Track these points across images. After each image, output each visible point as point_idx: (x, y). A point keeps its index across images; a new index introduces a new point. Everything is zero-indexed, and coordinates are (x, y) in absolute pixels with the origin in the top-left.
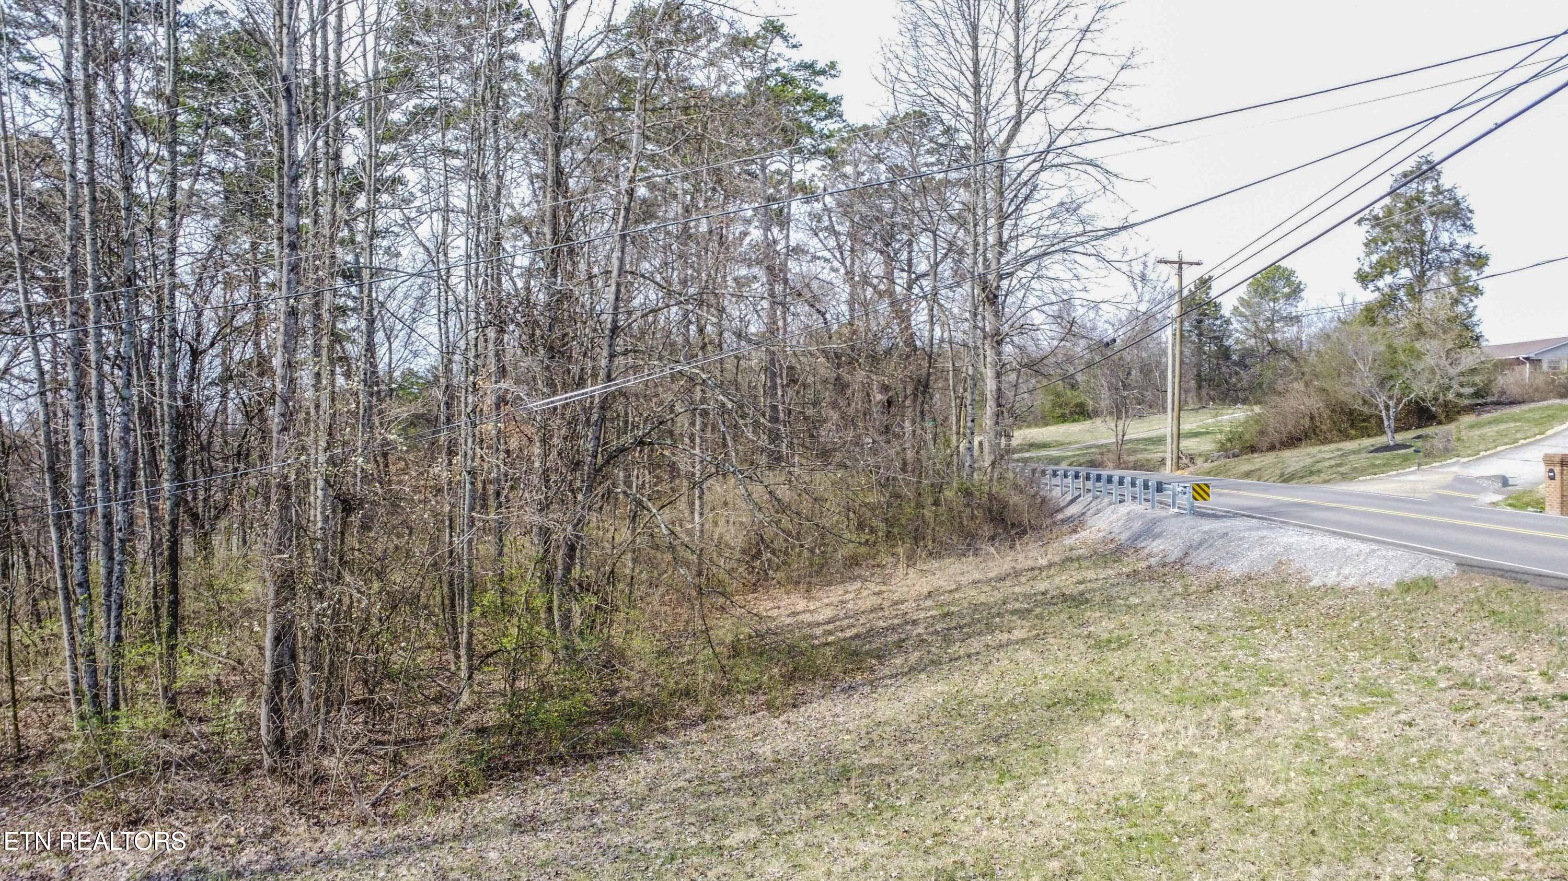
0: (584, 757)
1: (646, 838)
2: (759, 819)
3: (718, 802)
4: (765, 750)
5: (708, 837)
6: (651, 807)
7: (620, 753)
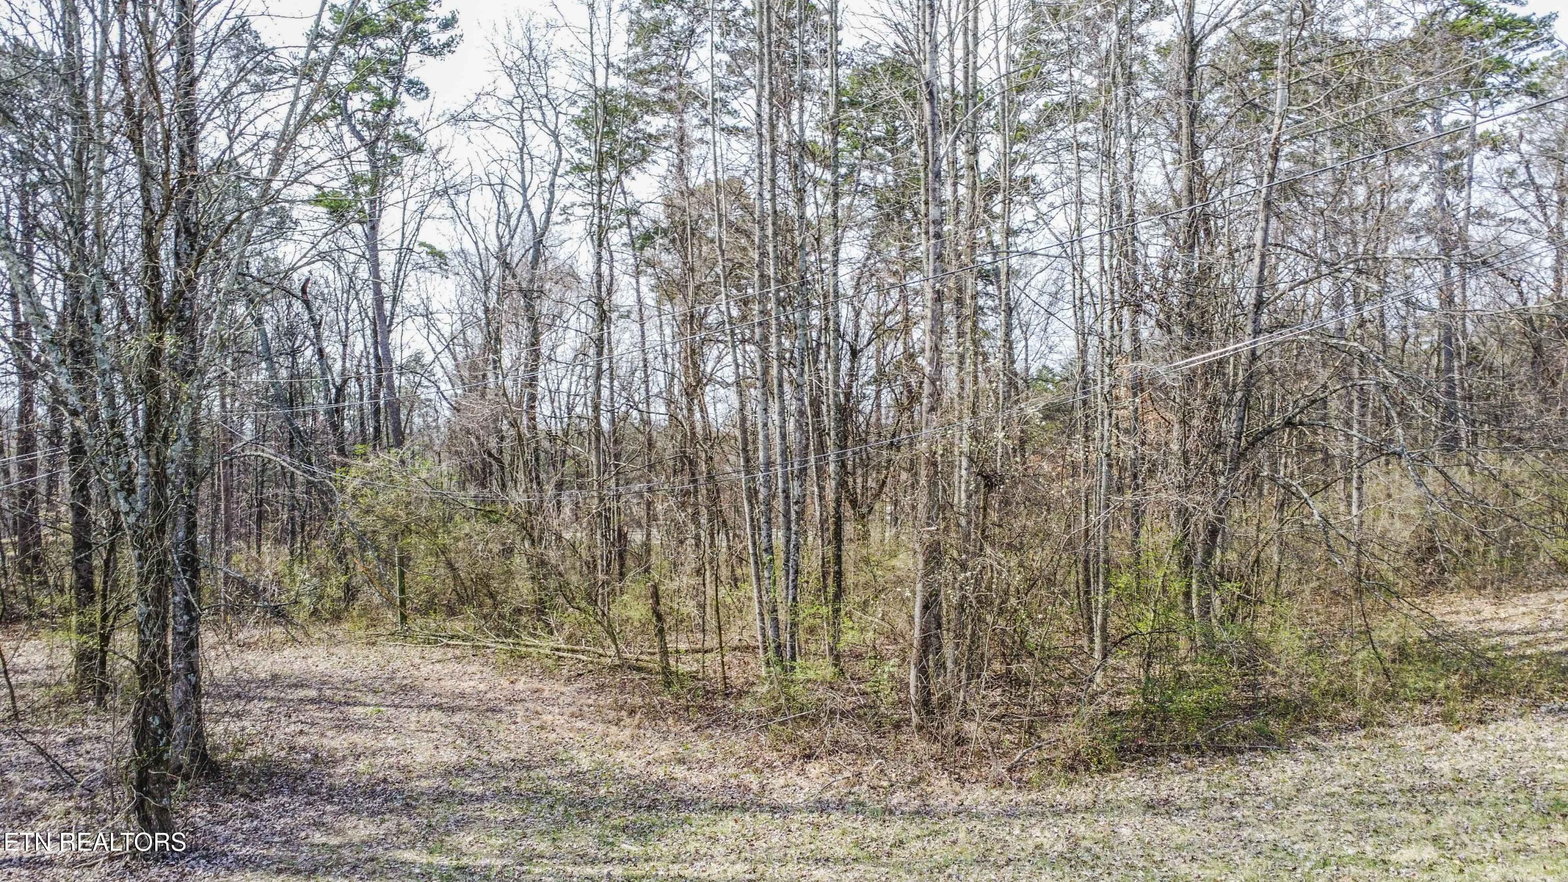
0: (1222, 749)
1: (1294, 839)
2: (1435, 839)
3: (1382, 814)
4: (1444, 766)
5: (1368, 849)
6: (1299, 808)
7: (1263, 750)
